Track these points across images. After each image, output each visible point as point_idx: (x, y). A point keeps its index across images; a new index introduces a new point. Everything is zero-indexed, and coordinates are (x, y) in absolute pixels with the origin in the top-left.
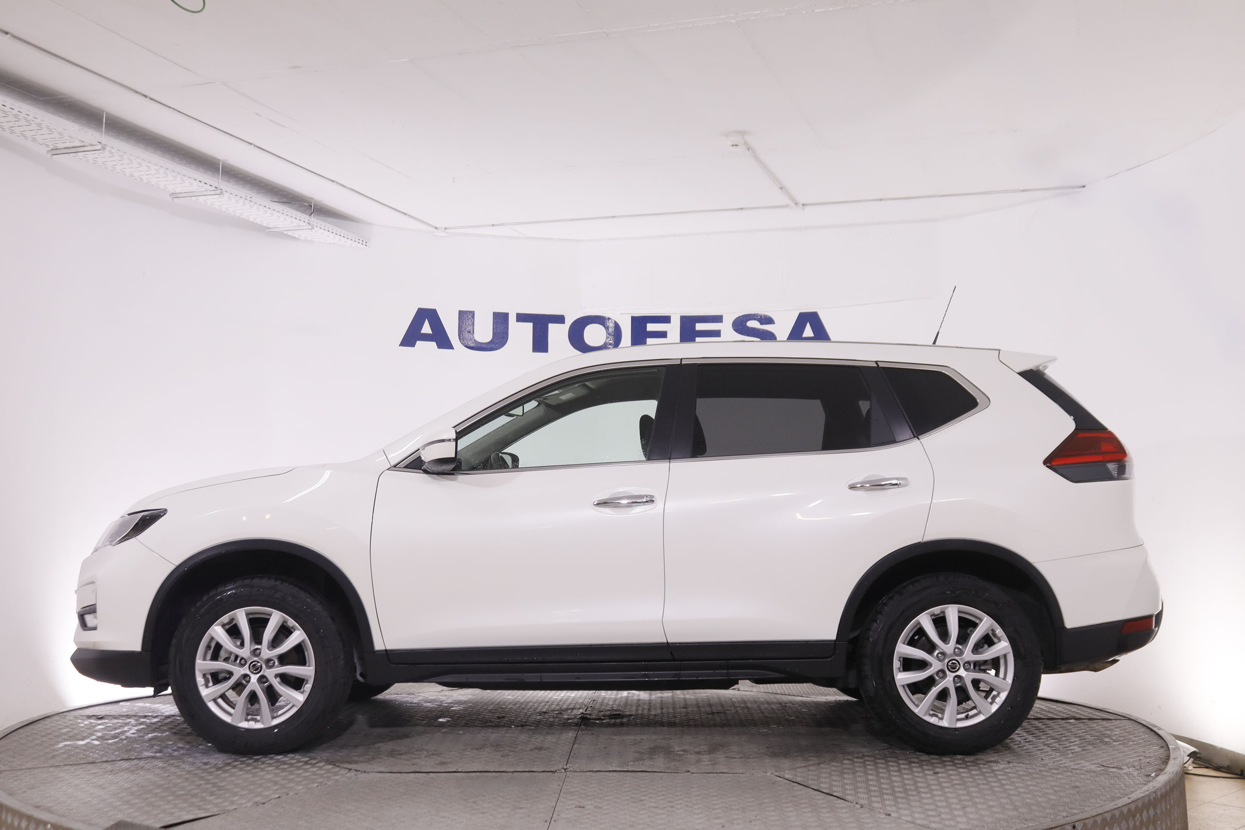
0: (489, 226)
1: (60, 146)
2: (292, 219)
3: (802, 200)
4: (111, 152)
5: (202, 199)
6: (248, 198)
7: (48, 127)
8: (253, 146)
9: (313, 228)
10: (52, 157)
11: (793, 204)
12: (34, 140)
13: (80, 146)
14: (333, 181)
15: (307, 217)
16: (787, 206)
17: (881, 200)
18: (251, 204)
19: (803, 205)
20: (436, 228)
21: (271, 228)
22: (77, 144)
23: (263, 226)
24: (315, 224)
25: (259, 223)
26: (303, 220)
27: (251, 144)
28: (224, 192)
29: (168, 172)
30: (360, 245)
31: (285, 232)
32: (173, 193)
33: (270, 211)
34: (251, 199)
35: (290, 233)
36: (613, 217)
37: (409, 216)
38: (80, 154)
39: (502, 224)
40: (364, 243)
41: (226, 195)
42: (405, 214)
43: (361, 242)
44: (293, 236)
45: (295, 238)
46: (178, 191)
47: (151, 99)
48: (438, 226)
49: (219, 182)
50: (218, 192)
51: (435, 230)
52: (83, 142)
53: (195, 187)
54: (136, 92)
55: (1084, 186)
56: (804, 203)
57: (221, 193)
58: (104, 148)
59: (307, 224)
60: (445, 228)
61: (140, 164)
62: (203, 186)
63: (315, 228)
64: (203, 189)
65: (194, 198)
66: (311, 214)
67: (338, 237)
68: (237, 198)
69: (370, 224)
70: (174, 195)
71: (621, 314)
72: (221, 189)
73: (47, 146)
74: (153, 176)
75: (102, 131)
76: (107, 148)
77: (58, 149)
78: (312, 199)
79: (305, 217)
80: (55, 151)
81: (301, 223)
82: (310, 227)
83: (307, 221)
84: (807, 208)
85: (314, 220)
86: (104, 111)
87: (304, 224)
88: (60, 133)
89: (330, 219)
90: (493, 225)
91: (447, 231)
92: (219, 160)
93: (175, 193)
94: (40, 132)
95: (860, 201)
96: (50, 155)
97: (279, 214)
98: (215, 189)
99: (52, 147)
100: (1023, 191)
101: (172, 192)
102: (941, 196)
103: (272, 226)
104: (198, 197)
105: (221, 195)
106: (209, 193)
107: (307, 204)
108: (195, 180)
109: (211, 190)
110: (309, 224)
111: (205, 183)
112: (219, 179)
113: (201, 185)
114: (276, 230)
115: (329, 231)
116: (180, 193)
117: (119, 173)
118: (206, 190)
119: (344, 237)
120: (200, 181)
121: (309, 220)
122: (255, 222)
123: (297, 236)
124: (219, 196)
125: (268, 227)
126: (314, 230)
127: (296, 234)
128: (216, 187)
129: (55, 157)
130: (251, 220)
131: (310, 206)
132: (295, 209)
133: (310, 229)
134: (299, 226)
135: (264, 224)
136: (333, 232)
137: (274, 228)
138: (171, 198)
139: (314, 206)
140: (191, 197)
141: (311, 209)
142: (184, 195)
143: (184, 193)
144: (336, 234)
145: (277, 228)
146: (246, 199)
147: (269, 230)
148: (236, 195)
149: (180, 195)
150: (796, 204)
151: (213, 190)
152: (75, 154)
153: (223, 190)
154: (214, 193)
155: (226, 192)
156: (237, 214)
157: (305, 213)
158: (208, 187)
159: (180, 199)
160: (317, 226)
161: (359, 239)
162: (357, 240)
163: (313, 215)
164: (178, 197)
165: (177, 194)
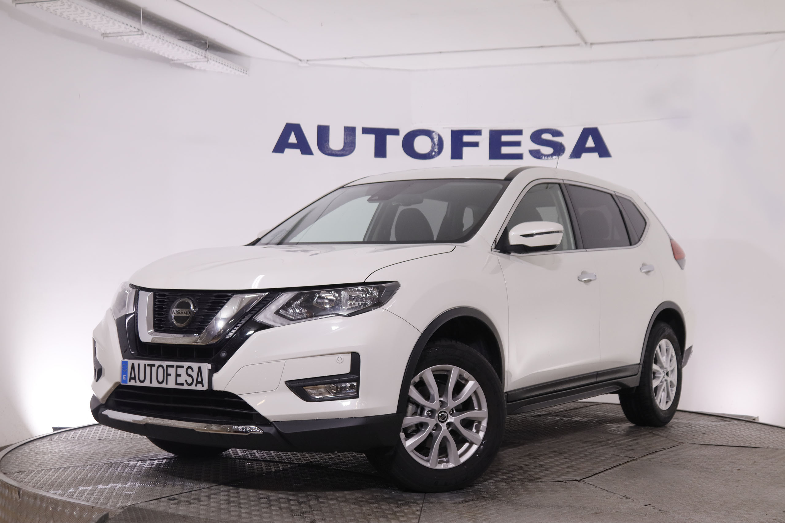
0: (342, 59)
2: (194, 54)
3: (590, 40)
4: (62, 2)
5: (125, 38)
6: (162, 37)
9: (208, 61)
10: (16, 6)
11: (583, 44)
14: (227, 24)
15: (204, 52)
16: (578, 45)
17: (653, 40)
18: (164, 42)
19: (591, 44)
20: (300, 60)
21: (174, 60)
23: (168, 59)
24: (209, 57)
25: (166, 56)
26: (200, 54)
28: (145, 33)
29: (104, 17)
30: (241, 74)
31: (185, 64)
32: (103, 34)
33: (177, 47)
34: (163, 38)
35: (189, 64)
36: (441, 53)
37: (281, 51)
38: (38, 4)
39: (353, 58)
41: (145, 35)
42: (278, 49)
43: (242, 71)
44: (191, 66)
45: (192, 68)
46: (108, 32)
48: (301, 58)
49: (140, 25)
50: (140, 33)
51: (299, 62)
53: (122, 28)
56: (591, 42)
57: (142, 34)
60: (308, 61)
61: (83, 11)
62: (128, 29)
63: (210, 61)
64: (128, 30)
65: (119, 38)
67: (225, 67)
68: (153, 37)
69: (249, 57)
70: (105, 35)
71: (443, 128)
72: (142, 31)
74: (91, 20)
78: (207, 37)
79: (202, 52)
80: (19, 1)
81: (199, 57)
82: (206, 60)
83: (203, 55)
84: (594, 47)
85: (209, 54)
87: (202, 57)
89: (218, 53)
90: (345, 58)
91: (308, 62)
92: (140, 8)
93: (105, 34)
95: (636, 41)
96: (15, 4)
97: (183, 50)
98: (137, 30)
100: (767, 33)
103: (176, 58)
104: (123, 37)
105: (142, 35)
106: (133, 33)
107: (203, 42)
108: (123, 23)
109: (134, 32)
110: (205, 57)
111: (131, 26)
112: (140, 23)
113: (127, 27)
114: (178, 62)
115: (219, 62)
116: (110, 33)
117: (65, 18)
118: (130, 32)
119: (230, 67)
120: (127, 25)
121: (205, 54)
122: (163, 55)
123: (194, 67)
124: (140, 36)
125: (173, 59)
126: (208, 62)
127: (193, 65)
128: (138, 29)
129: (17, 5)
130: (161, 54)
131: (206, 43)
132: (195, 45)
133: (206, 61)
134: (197, 59)
135: (170, 57)
136: (222, 64)
137: (177, 60)
138: (102, 37)
139: (209, 43)
140: (117, 36)
141: (207, 45)
142: (112, 35)
143: (113, 33)
144: (225, 65)
145: (179, 60)
146: (160, 38)
147: (173, 62)
148: (153, 35)
149: (110, 35)
150: (586, 43)
151: (136, 31)
152: (34, 3)
153: (144, 31)
154: (136, 33)
155: (146, 32)
156: (151, 50)
157: (203, 49)
158: (132, 29)
159: (109, 38)
160: (211, 59)
161: (241, 69)
162: (240, 70)
163: (208, 50)
164: (107, 37)
165: (107, 34)
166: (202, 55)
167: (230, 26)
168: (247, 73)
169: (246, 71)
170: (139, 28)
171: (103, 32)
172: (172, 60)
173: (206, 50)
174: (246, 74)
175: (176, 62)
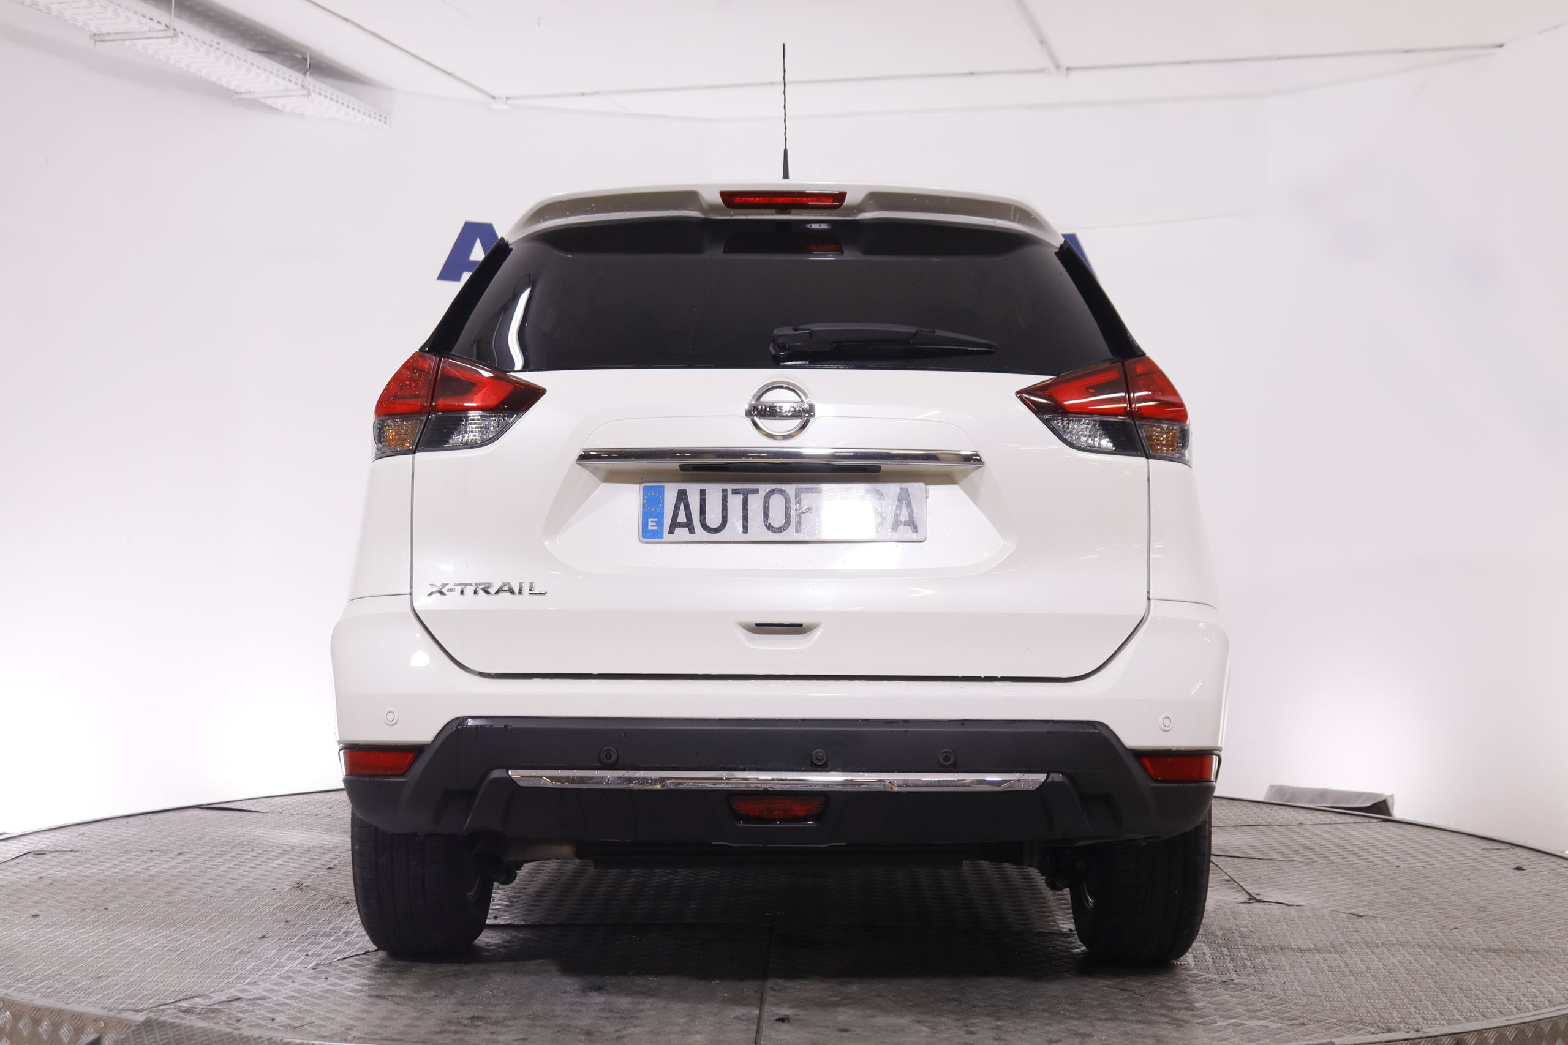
0: (577, 95)
2: (280, 80)
3: (1068, 62)
5: (140, 44)
6: (215, 45)
9: (309, 94)
11: (1053, 69)
14: (347, 20)
15: (300, 76)
16: (1041, 71)
17: (1186, 63)
18: (219, 53)
19: (1068, 69)
20: (493, 97)
21: (241, 93)
23: (228, 89)
24: (311, 88)
25: (225, 84)
26: (294, 80)
28: (180, 35)
30: (376, 123)
31: (262, 100)
32: (95, 34)
33: (247, 66)
34: (218, 46)
35: (269, 102)
37: (456, 77)
39: (597, 93)
40: (383, 119)
41: (182, 38)
42: (449, 74)
43: (378, 117)
44: (274, 106)
45: (276, 109)
46: (104, 31)
48: (494, 94)
49: (171, 18)
50: (170, 33)
51: (492, 101)
53: (134, 23)
55: (1501, 46)
57: (175, 36)
59: (301, 88)
60: (507, 98)
62: (146, 24)
63: (313, 94)
64: (146, 28)
65: (128, 43)
66: (307, 71)
67: (344, 109)
68: (198, 44)
69: (391, 90)
70: (98, 37)
72: (175, 30)
74: (69, 5)
78: (307, 48)
79: (297, 76)
81: (291, 86)
82: (305, 92)
83: (299, 83)
84: (1074, 75)
85: (311, 81)
87: (296, 87)
89: (330, 80)
90: (583, 94)
91: (510, 102)
93: (99, 35)
95: (1155, 64)
97: (259, 71)
98: (165, 28)
100: (1408, 51)
101: (95, 32)
102: (1280, 58)
103: (243, 89)
104: (135, 41)
105: (175, 39)
106: (155, 34)
107: (299, 56)
108: (135, 13)
109: (159, 31)
110: (303, 87)
111: (151, 19)
112: (171, 14)
113: (144, 21)
114: (249, 96)
115: (331, 99)
116: (108, 33)
118: (150, 31)
119: (354, 109)
120: (144, 16)
121: (303, 81)
122: (218, 83)
123: (280, 107)
124: (169, 40)
125: (238, 90)
126: (309, 97)
127: (279, 104)
128: (167, 26)
130: (213, 79)
131: (306, 60)
132: (282, 62)
133: (305, 96)
134: (287, 90)
135: (232, 87)
136: (337, 101)
137: (246, 93)
138: (93, 42)
139: (310, 59)
140: (124, 40)
141: (307, 65)
142: (112, 37)
143: (115, 33)
144: (343, 104)
145: (250, 92)
146: (211, 46)
147: (237, 96)
148: (196, 39)
149: (108, 38)
150: (1058, 67)
151: (162, 30)
153: (178, 30)
154: (162, 34)
155: (182, 33)
156: (193, 70)
157: (297, 71)
158: (154, 24)
159: (107, 43)
160: (314, 91)
161: (375, 114)
162: (372, 114)
163: (309, 73)
164: (104, 41)
165: (103, 34)
166: (296, 83)
167: (353, 23)
168: (387, 121)
169: (386, 118)
170: (168, 24)
172: (237, 93)
173: (305, 74)
174: (385, 123)
175: (243, 96)
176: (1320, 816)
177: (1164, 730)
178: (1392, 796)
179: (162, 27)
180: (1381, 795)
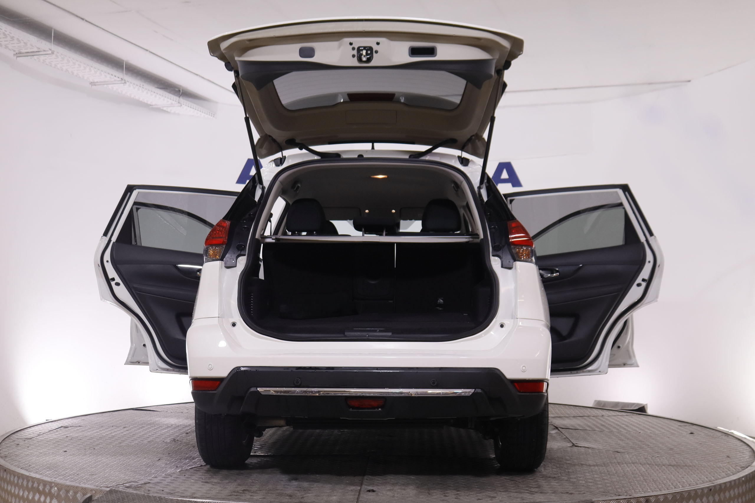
1: (24, 51)
2: (169, 100)
4: (57, 56)
5: (110, 86)
6: (142, 86)
7: (18, 39)
8: (148, 52)
9: (181, 106)
10: (16, 58)
12: (6, 47)
13: (37, 52)
14: (197, 75)
15: (177, 98)
17: (556, 89)
18: (143, 90)
21: (152, 105)
22: (36, 50)
23: (147, 104)
25: (146, 102)
27: (147, 50)
28: (127, 82)
29: (92, 68)
30: (210, 117)
31: (162, 108)
32: (92, 82)
33: (155, 94)
34: (143, 87)
35: (165, 109)
38: (35, 57)
40: (213, 115)
41: (128, 84)
43: (210, 114)
44: (167, 110)
45: (167, 112)
46: (96, 81)
47: (86, 21)
49: (123, 75)
50: (123, 82)
52: (39, 49)
53: (108, 78)
54: (77, 16)
55: (689, 81)
57: (125, 83)
58: (53, 53)
59: (178, 103)
61: (74, 64)
63: (183, 106)
65: (105, 86)
67: (196, 111)
68: (135, 86)
69: (216, 102)
70: (93, 84)
72: (125, 80)
73: (14, 51)
74: (81, 71)
75: (51, 42)
76: (55, 53)
77: (21, 53)
78: (181, 86)
79: (176, 98)
80: (19, 54)
81: (173, 102)
82: (180, 105)
83: (177, 101)
85: (182, 100)
86: (52, 28)
87: (176, 103)
88: (25, 43)
89: (190, 99)
92: (123, 61)
93: (94, 83)
94: (12, 42)
95: (542, 90)
96: (16, 57)
97: (160, 96)
98: (120, 79)
99: (17, 52)
103: (153, 104)
104: (108, 85)
105: (125, 84)
107: (177, 89)
108: (109, 74)
109: (118, 81)
110: (179, 102)
111: (115, 76)
112: (123, 73)
113: (112, 77)
115: (191, 107)
116: (97, 82)
117: (59, 69)
118: (114, 81)
119: (200, 111)
120: (112, 75)
121: (179, 100)
122: (143, 101)
123: (169, 111)
124: (123, 85)
125: (151, 104)
127: (169, 110)
128: (122, 79)
129: (18, 58)
130: (141, 100)
131: (180, 91)
132: (170, 92)
133: (179, 106)
134: (172, 104)
135: (149, 103)
136: (193, 108)
137: (155, 105)
138: (91, 86)
139: (182, 90)
140: (104, 85)
141: (180, 93)
142: (99, 84)
143: (100, 82)
144: (196, 109)
145: (157, 105)
146: (140, 86)
147: (151, 107)
148: (134, 84)
149: (97, 84)
151: (120, 81)
152: (32, 56)
153: (126, 80)
154: (120, 82)
155: (128, 82)
156: (132, 96)
157: (176, 96)
158: (116, 78)
159: (97, 86)
160: (183, 104)
161: (209, 113)
163: (181, 97)
164: (95, 85)
165: (95, 82)
166: (176, 101)
167: (200, 76)
169: (214, 115)
171: (92, 81)
172: (151, 105)
173: (179, 97)
174: (214, 117)
175: (154, 107)
176: (612, 413)
177: (523, 372)
178: (646, 405)
179: (119, 79)
180: (641, 404)
